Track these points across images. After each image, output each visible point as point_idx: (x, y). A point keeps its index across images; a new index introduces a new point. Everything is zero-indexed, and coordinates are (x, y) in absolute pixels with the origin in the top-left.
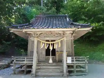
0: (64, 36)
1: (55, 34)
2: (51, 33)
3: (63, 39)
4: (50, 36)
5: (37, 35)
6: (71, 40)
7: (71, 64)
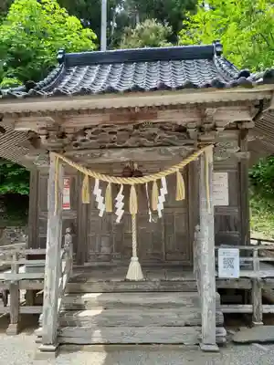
0: (202, 138)
1: (155, 130)
2: (136, 127)
3: (197, 154)
4: (127, 143)
5: (63, 135)
6: (236, 165)
7: (237, 280)
